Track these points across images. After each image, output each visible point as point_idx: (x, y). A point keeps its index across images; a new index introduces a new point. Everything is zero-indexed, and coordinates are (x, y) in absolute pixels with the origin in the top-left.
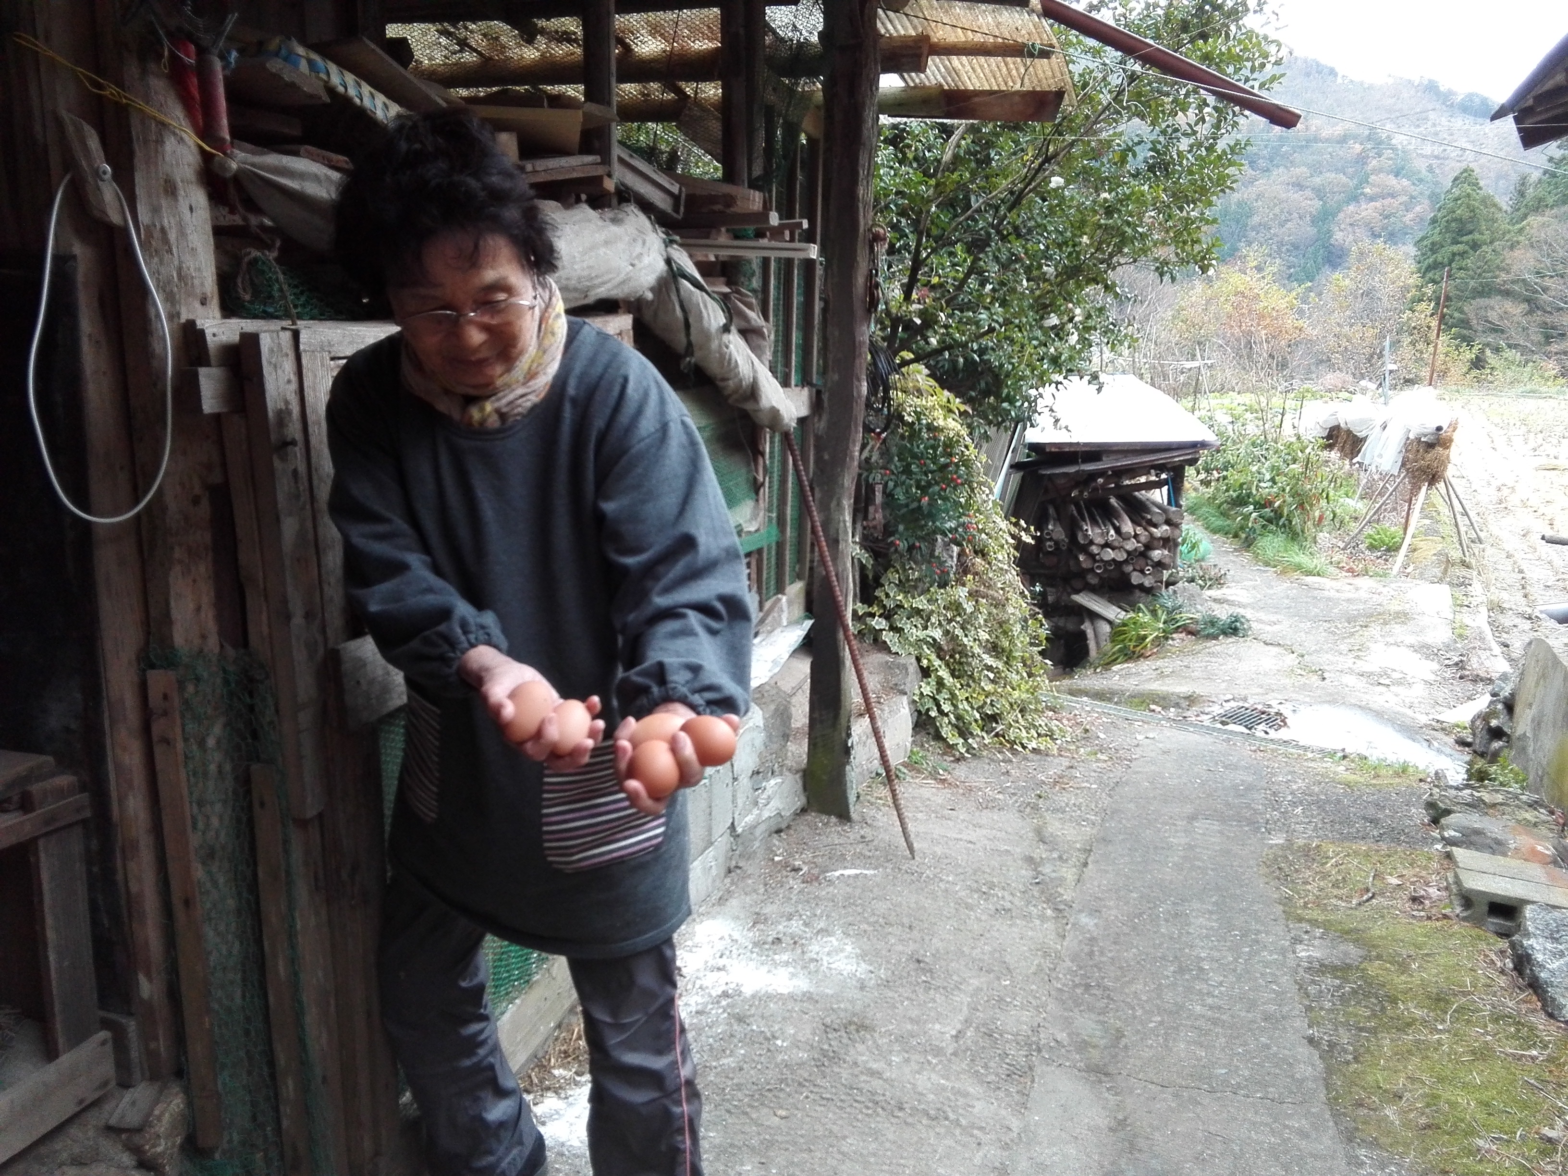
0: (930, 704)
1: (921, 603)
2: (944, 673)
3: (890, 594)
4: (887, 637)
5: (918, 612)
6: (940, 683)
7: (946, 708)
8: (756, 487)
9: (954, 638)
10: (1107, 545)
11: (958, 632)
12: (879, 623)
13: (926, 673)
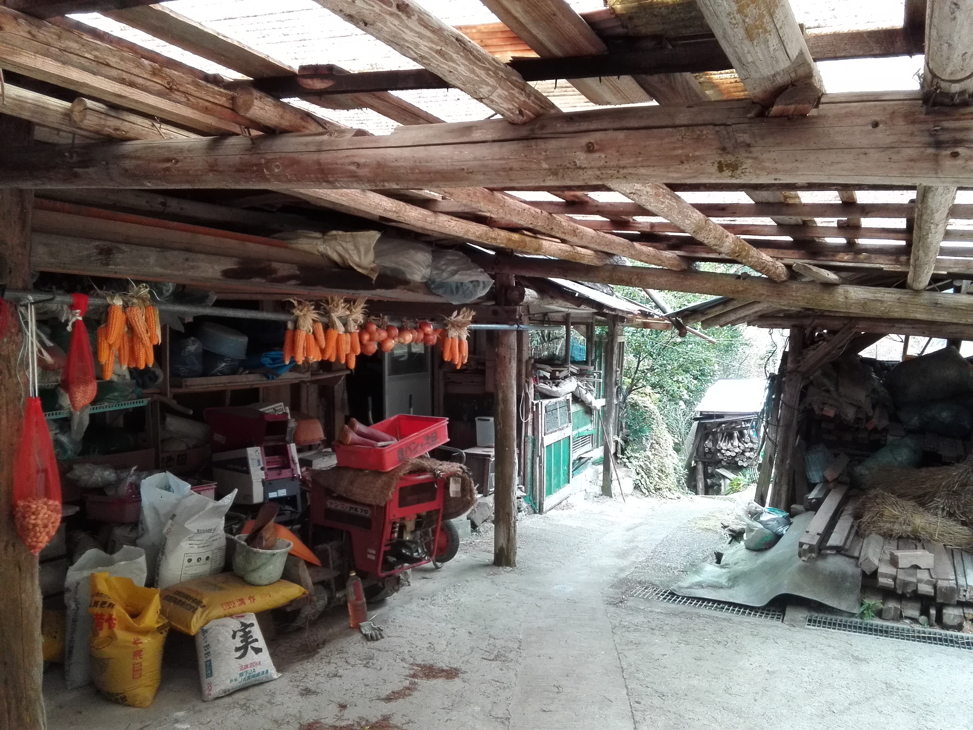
0: (639, 482)
1: (637, 455)
2: (643, 474)
3: (629, 452)
4: (628, 464)
5: (637, 458)
6: (642, 477)
7: (643, 483)
8: (591, 421)
9: (647, 465)
10: (727, 450)
11: (648, 463)
12: (625, 460)
13: (638, 474)
